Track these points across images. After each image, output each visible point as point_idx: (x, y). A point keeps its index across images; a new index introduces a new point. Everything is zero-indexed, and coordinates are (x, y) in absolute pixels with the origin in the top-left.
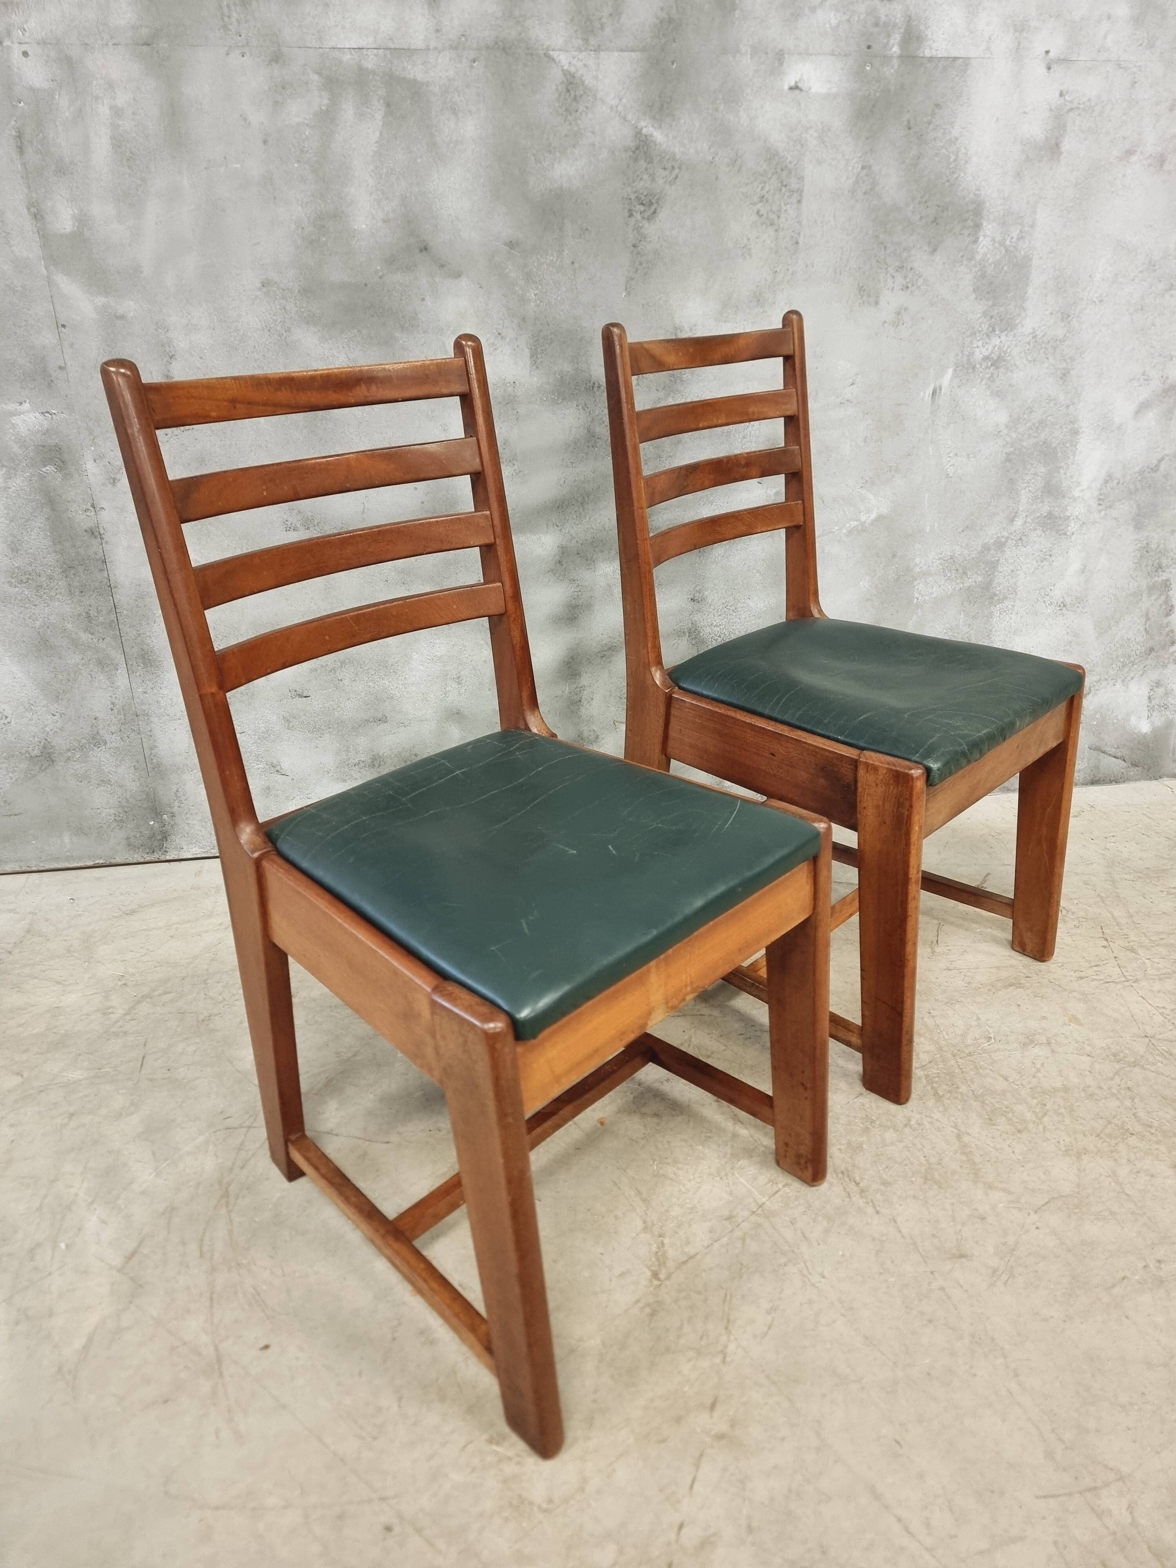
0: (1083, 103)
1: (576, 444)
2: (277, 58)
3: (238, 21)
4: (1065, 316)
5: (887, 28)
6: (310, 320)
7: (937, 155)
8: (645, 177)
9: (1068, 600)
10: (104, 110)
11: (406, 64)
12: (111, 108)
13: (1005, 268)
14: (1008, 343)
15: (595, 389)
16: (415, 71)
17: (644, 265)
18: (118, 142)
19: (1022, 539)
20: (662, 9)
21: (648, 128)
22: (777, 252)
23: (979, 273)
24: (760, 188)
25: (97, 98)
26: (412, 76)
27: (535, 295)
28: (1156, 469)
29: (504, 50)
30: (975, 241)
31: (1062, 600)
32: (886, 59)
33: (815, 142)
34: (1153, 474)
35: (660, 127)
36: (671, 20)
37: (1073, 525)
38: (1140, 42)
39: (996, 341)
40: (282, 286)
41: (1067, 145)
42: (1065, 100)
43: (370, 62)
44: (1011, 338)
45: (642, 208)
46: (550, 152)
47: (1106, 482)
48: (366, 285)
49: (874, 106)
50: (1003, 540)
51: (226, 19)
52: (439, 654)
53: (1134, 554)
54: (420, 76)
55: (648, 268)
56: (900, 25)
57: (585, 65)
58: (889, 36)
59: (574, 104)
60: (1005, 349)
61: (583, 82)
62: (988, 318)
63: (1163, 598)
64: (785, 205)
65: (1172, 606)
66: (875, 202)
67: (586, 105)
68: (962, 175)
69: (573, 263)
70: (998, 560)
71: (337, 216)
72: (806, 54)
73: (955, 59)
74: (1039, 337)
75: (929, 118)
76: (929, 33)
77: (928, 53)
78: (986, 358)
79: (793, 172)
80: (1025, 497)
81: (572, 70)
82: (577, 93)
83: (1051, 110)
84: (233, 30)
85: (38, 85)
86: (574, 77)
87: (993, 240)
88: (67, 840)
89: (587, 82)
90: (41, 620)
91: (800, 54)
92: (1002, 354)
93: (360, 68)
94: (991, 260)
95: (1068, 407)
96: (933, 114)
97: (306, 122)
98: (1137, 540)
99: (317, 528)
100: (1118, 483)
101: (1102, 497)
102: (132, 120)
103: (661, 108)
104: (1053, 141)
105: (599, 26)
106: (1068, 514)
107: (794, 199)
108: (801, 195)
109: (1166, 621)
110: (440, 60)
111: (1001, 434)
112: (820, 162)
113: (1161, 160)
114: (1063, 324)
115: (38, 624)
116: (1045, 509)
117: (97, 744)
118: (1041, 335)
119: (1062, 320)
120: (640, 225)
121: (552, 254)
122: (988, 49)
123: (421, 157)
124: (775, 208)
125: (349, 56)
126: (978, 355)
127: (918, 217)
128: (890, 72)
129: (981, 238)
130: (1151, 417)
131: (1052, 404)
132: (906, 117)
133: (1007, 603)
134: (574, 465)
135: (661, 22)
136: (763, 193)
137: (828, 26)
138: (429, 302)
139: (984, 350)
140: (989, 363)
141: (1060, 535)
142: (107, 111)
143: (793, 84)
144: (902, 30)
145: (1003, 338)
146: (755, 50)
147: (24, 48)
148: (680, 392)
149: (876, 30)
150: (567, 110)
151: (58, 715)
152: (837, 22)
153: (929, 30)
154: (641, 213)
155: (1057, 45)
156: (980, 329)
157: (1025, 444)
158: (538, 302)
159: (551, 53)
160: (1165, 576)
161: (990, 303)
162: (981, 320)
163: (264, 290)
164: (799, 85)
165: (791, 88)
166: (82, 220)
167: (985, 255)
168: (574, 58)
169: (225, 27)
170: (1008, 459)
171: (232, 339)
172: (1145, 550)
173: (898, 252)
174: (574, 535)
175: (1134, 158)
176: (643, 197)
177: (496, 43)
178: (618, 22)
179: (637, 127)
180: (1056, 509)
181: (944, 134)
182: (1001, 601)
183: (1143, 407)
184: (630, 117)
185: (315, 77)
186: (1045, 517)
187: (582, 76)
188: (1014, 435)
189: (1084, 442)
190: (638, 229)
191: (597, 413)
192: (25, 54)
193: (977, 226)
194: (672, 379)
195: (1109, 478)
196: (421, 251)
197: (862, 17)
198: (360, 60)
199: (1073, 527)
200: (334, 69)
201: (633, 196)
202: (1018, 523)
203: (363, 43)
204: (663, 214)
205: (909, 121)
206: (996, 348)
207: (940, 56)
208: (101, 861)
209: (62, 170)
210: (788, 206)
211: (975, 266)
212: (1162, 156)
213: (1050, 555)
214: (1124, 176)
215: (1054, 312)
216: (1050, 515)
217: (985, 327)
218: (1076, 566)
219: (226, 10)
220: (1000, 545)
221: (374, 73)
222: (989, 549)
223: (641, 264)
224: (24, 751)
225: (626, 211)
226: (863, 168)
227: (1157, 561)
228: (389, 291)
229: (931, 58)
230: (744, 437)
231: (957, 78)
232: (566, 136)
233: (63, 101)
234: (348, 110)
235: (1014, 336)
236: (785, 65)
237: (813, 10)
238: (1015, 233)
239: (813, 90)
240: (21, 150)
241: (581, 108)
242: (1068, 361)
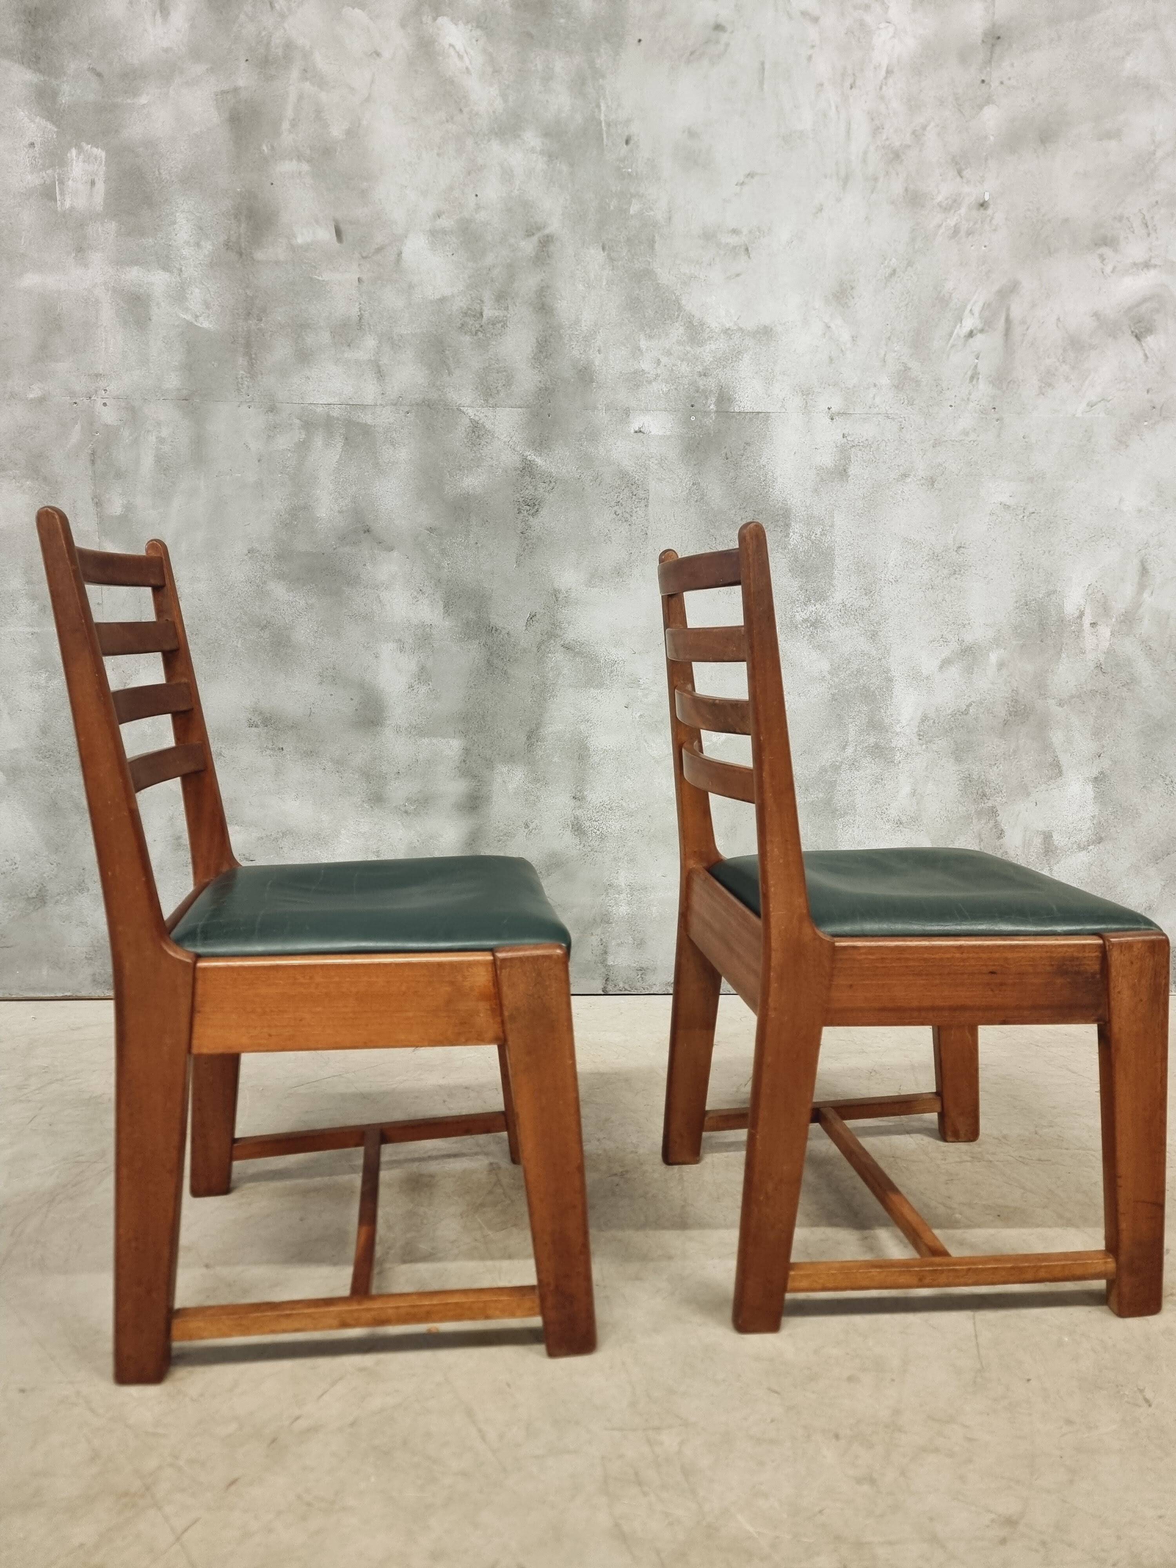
0: (862, 442)
1: (478, 672)
2: (272, 409)
3: (248, 387)
4: (868, 592)
5: (705, 394)
6: (281, 576)
7: (749, 476)
8: (530, 487)
9: (904, 819)
10: (152, 439)
11: (360, 414)
12: (157, 438)
13: (813, 555)
14: (823, 609)
15: (493, 632)
16: (367, 418)
17: (530, 546)
18: (159, 459)
19: (854, 764)
20: (540, 382)
21: (531, 456)
22: (631, 539)
23: (792, 559)
24: (615, 497)
25: (148, 431)
26: (364, 421)
27: (448, 564)
28: (966, 713)
29: (428, 406)
30: (787, 536)
31: (898, 818)
32: (706, 413)
33: (656, 467)
34: (965, 717)
35: (540, 455)
36: (546, 389)
37: (898, 755)
38: (902, 402)
39: (812, 608)
40: (263, 553)
41: (852, 470)
42: (847, 440)
43: (335, 413)
44: (824, 606)
45: (528, 508)
46: (460, 470)
47: (923, 721)
48: (323, 554)
49: (699, 444)
50: (838, 764)
51: (240, 386)
52: (363, 831)
53: (958, 783)
54: (369, 422)
55: (533, 548)
56: (715, 392)
57: (486, 416)
58: (707, 398)
59: (478, 440)
60: (820, 614)
61: (484, 427)
62: (803, 591)
63: (992, 822)
64: (636, 508)
65: (1002, 830)
66: (705, 508)
67: (486, 440)
68: (771, 490)
69: (477, 543)
70: (835, 781)
71: (305, 508)
72: (646, 410)
73: (758, 413)
74: (847, 606)
75: (742, 452)
76: (736, 396)
77: (737, 410)
78: (805, 621)
79: (640, 486)
80: (852, 731)
81: (477, 418)
82: (480, 433)
83: (837, 447)
84: (244, 392)
85: (109, 423)
86: (478, 423)
87: (801, 535)
88: (45, 972)
89: (487, 426)
90: (55, 787)
91: (641, 410)
92: (819, 618)
93: (328, 416)
94: (801, 549)
95: (880, 660)
96: (745, 449)
97: (289, 448)
98: (958, 771)
99: (273, 726)
100: (934, 722)
101: (922, 733)
102: (171, 445)
103: (541, 444)
104: (841, 468)
105: (496, 392)
106: (893, 745)
107: (643, 504)
108: (648, 502)
109: (998, 843)
110: (384, 412)
111: (825, 678)
112: (660, 480)
113: (932, 482)
114: (867, 598)
115: (52, 790)
116: (872, 740)
117: (81, 891)
118: (849, 605)
119: (866, 594)
120: (527, 519)
121: (461, 537)
122: (783, 406)
123: (368, 472)
124: (628, 510)
125: (322, 409)
126: (798, 618)
127: (739, 519)
128: (709, 421)
129: (791, 534)
130: (954, 671)
131: (866, 657)
132: (724, 451)
133: (848, 817)
134: (476, 686)
135: (540, 390)
136: (618, 499)
137: (661, 392)
138: (369, 567)
139: (803, 614)
140: (809, 624)
141: (888, 762)
142: (155, 440)
143: (637, 429)
144: (717, 395)
145: (818, 606)
146: (608, 408)
147: (105, 401)
148: (560, 636)
149: (697, 395)
150: (472, 444)
151: (55, 864)
152: (667, 390)
153: (737, 394)
154: (527, 511)
155: (837, 404)
156: (798, 599)
157: (847, 687)
158: (450, 569)
159: (462, 408)
160: (990, 804)
161: (804, 580)
162: (798, 592)
163: (250, 555)
164: (642, 429)
165: (636, 432)
166: (129, 508)
167: (794, 545)
168: (478, 411)
169: (239, 390)
170: (834, 698)
171: (224, 588)
172: (968, 779)
173: (726, 541)
174: (476, 740)
175: (908, 480)
176: (528, 500)
177: (423, 402)
178: (509, 389)
179: (523, 455)
180: (882, 741)
181: (754, 462)
182: (842, 816)
183: (946, 663)
184: (518, 449)
185: (298, 421)
186: (873, 747)
187: (484, 422)
188: (836, 680)
189: (899, 688)
190: (525, 521)
191: (495, 648)
192: (105, 404)
193: (787, 526)
194: (553, 626)
195: (925, 719)
196: (365, 532)
197: (686, 387)
198: (329, 412)
199: (898, 757)
200: (311, 416)
201: (521, 500)
202: (850, 750)
203: (331, 401)
204: (544, 512)
205: (726, 454)
206: (813, 613)
207: (747, 411)
208: (68, 994)
209: (119, 475)
210: (638, 509)
211: (788, 553)
212: (931, 478)
213: (882, 779)
214: (903, 492)
215: (858, 588)
216: (877, 746)
217: (802, 598)
218: (906, 790)
219: (240, 380)
220: (836, 768)
221: (338, 419)
222: (826, 772)
223: (527, 545)
224: (24, 893)
225: (516, 509)
226: (693, 484)
227: (981, 790)
228: (340, 558)
229: (740, 412)
230: (612, 672)
231: (761, 426)
232: (472, 460)
233: (126, 433)
234: (318, 441)
235: (827, 604)
236: (631, 417)
237: (650, 382)
238: (818, 531)
239: (652, 433)
240: (93, 462)
241: (483, 443)
242: (875, 624)
